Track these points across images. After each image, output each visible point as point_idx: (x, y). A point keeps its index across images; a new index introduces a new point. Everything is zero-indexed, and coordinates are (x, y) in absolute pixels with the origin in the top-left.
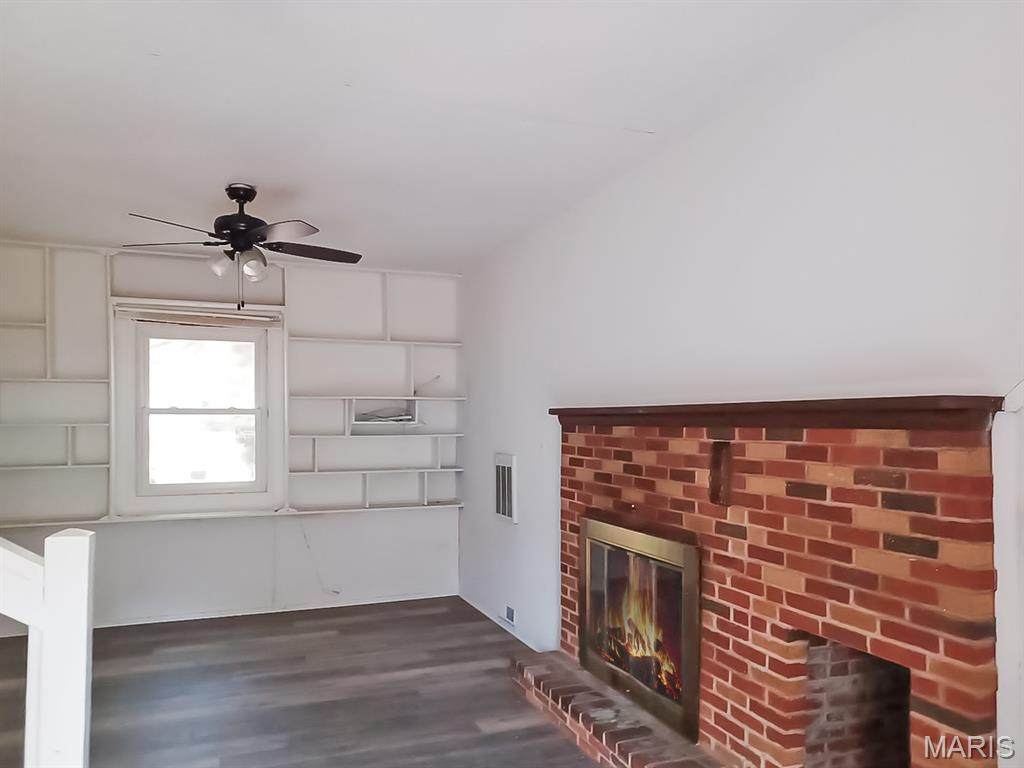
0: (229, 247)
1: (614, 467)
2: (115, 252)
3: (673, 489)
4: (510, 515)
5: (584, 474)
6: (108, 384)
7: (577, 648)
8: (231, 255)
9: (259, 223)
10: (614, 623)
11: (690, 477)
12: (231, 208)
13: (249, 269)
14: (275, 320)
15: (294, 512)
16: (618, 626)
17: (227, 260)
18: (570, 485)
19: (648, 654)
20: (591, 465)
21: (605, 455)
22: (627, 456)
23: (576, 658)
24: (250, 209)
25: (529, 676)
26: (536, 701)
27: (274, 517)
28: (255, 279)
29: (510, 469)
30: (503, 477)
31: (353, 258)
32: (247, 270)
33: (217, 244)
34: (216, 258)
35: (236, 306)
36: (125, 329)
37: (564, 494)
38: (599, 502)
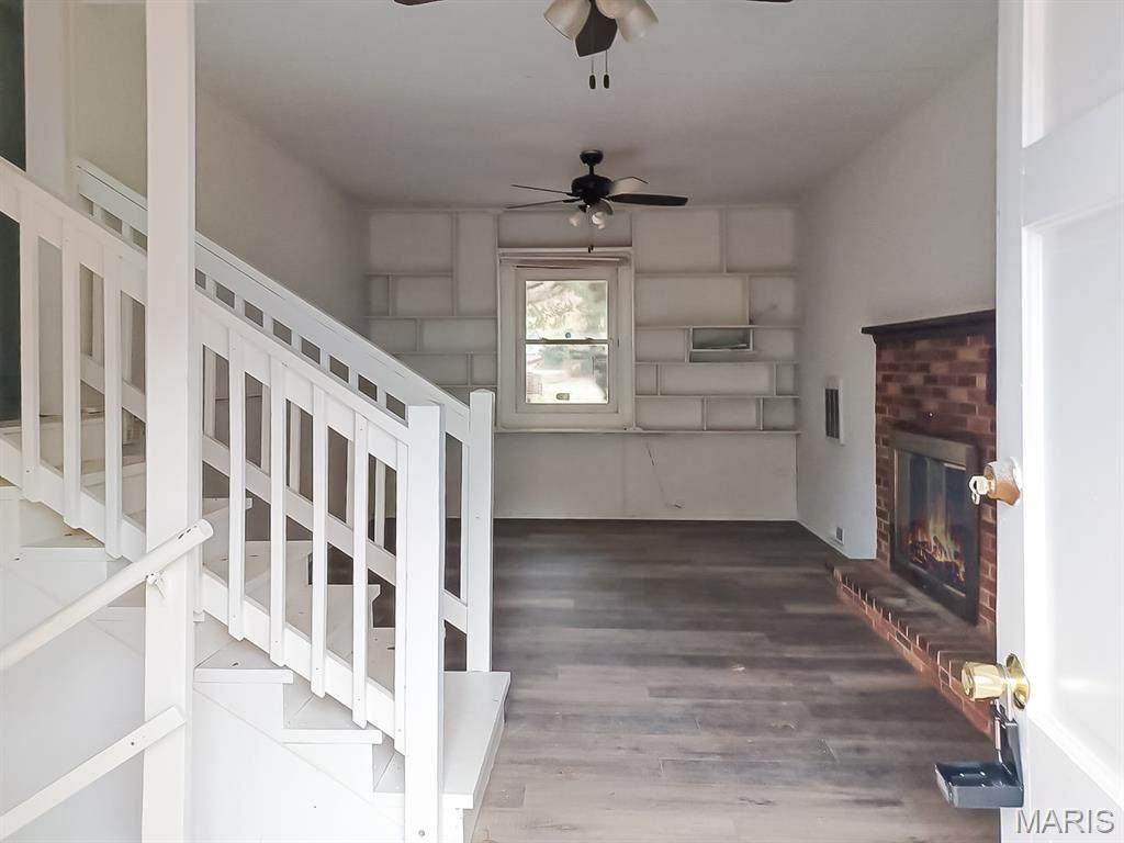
0: (582, 203)
1: (916, 379)
2: (500, 211)
3: (960, 395)
4: (838, 437)
5: (894, 389)
6: (496, 319)
7: (889, 555)
8: (583, 208)
9: (606, 181)
10: (923, 538)
11: (973, 382)
12: (584, 170)
13: (597, 219)
14: (624, 260)
15: (639, 430)
16: (926, 540)
17: (581, 213)
18: (883, 401)
19: (949, 560)
20: (899, 379)
21: (910, 369)
22: (924, 368)
23: (888, 565)
24: (599, 170)
25: (837, 573)
26: (844, 596)
27: (621, 435)
28: (600, 227)
29: (837, 391)
30: (832, 398)
31: (681, 201)
32: (595, 220)
33: (573, 201)
34: (572, 213)
35: (586, 250)
36: (507, 276)
37: (878, 410)
38: (907, 415)
